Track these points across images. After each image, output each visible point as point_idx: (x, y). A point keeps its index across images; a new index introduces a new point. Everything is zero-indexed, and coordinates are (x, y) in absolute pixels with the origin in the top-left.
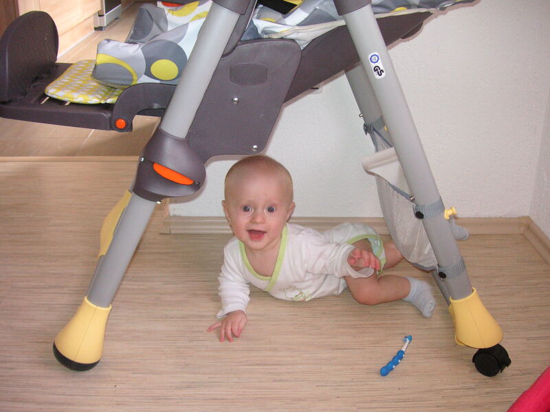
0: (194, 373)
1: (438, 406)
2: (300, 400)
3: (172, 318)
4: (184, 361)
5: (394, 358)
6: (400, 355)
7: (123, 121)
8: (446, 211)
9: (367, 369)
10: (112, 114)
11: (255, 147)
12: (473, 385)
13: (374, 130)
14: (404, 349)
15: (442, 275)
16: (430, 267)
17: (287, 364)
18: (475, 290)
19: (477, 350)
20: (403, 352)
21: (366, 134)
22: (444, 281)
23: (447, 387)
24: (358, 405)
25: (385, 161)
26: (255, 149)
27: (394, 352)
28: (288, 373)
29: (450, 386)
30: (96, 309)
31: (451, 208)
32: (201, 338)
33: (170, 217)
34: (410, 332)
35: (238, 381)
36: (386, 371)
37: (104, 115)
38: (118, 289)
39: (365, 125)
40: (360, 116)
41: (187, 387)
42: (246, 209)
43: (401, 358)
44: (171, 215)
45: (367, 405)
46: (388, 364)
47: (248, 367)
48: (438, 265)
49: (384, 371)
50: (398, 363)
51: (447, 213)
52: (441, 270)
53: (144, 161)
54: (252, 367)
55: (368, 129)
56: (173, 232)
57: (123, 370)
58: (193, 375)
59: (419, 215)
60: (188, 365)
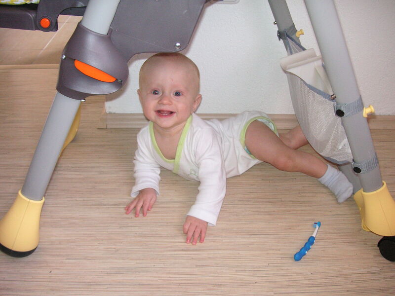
0: (123, 259)
1: (348, 291)
2: (220, 285)
3: (105, 205)
4: (114, 247)
5: (306, 244)
6: (311, 241)
7: (48, 20)
8: (364, 109)
9: (282, 254)
10: (37, 13)
11: (178, 44)
12: (377, 270)
13: (288, 36)
14: (314, 235)
15: (357, 170)
16: (343, 161)
17: (209, 250)
18: (385, 185)
19: (382, 237)
20: (314, 238)
21: (280, 40)
22: (357, 175)
23: (355, 271)
24: (274, 290)
25: (300, 63)
26: (178, 47)
27: (306, 237)
28: (209, 258)
29: (358, 271)
30: (29, 202)
31: (369, 107)
32: (130, 225)
33: (106, 114)
34: (318, 219)
35: (164, 266)
36: (299, 256)
37: (30, 14)
38: (51, 179)
39: (279, 32)
40: (275, 24)
41: (117, 273)
42: (155, 92)
43: (312, 243)
44: (108, 112)
45: (283, 290)
46: (301, 249)
47: (173, 253)
48: (353, 161)
49: (297, 256)
50: (309, 249)
51: (366, 111)
52: (356, 165)
53: (65, 59)
54: (176, 253)
55: (281, 35)
56: (108, 127)
57: (58, 256)
58: (121, 261)
59: (340, 113)
60: (118, 250)
